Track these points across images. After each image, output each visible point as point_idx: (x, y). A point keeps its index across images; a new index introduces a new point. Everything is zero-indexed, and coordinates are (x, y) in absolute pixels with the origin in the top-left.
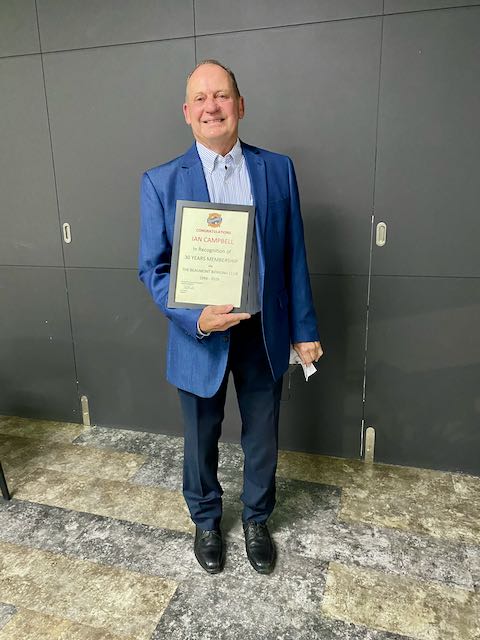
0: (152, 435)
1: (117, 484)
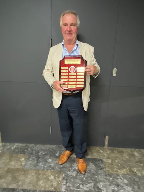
0: (28, 144)
1: (18, 170)
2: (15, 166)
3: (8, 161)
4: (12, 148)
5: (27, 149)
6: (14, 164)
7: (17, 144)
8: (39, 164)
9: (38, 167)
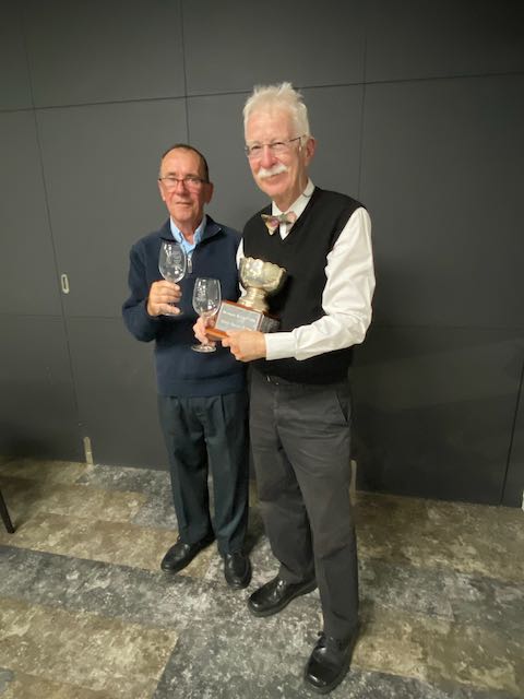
0: (153, 471)
1: (119, 526)
2: (114, 517)
3: (100, 505)
4: (115, 478)
5: (148, 482)
6: (111, 513)
7: (127, 469)
8: (167, 518)
9: (163, 524)
